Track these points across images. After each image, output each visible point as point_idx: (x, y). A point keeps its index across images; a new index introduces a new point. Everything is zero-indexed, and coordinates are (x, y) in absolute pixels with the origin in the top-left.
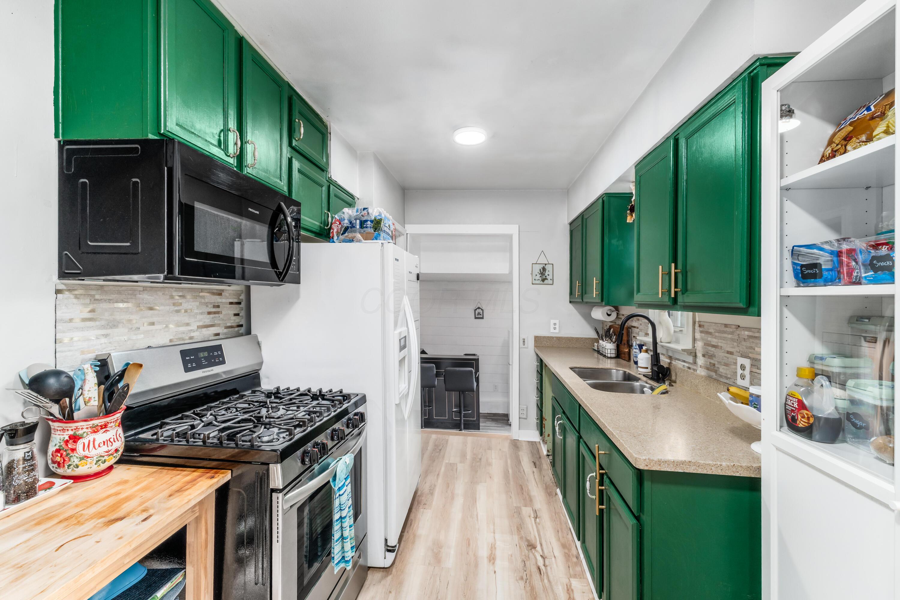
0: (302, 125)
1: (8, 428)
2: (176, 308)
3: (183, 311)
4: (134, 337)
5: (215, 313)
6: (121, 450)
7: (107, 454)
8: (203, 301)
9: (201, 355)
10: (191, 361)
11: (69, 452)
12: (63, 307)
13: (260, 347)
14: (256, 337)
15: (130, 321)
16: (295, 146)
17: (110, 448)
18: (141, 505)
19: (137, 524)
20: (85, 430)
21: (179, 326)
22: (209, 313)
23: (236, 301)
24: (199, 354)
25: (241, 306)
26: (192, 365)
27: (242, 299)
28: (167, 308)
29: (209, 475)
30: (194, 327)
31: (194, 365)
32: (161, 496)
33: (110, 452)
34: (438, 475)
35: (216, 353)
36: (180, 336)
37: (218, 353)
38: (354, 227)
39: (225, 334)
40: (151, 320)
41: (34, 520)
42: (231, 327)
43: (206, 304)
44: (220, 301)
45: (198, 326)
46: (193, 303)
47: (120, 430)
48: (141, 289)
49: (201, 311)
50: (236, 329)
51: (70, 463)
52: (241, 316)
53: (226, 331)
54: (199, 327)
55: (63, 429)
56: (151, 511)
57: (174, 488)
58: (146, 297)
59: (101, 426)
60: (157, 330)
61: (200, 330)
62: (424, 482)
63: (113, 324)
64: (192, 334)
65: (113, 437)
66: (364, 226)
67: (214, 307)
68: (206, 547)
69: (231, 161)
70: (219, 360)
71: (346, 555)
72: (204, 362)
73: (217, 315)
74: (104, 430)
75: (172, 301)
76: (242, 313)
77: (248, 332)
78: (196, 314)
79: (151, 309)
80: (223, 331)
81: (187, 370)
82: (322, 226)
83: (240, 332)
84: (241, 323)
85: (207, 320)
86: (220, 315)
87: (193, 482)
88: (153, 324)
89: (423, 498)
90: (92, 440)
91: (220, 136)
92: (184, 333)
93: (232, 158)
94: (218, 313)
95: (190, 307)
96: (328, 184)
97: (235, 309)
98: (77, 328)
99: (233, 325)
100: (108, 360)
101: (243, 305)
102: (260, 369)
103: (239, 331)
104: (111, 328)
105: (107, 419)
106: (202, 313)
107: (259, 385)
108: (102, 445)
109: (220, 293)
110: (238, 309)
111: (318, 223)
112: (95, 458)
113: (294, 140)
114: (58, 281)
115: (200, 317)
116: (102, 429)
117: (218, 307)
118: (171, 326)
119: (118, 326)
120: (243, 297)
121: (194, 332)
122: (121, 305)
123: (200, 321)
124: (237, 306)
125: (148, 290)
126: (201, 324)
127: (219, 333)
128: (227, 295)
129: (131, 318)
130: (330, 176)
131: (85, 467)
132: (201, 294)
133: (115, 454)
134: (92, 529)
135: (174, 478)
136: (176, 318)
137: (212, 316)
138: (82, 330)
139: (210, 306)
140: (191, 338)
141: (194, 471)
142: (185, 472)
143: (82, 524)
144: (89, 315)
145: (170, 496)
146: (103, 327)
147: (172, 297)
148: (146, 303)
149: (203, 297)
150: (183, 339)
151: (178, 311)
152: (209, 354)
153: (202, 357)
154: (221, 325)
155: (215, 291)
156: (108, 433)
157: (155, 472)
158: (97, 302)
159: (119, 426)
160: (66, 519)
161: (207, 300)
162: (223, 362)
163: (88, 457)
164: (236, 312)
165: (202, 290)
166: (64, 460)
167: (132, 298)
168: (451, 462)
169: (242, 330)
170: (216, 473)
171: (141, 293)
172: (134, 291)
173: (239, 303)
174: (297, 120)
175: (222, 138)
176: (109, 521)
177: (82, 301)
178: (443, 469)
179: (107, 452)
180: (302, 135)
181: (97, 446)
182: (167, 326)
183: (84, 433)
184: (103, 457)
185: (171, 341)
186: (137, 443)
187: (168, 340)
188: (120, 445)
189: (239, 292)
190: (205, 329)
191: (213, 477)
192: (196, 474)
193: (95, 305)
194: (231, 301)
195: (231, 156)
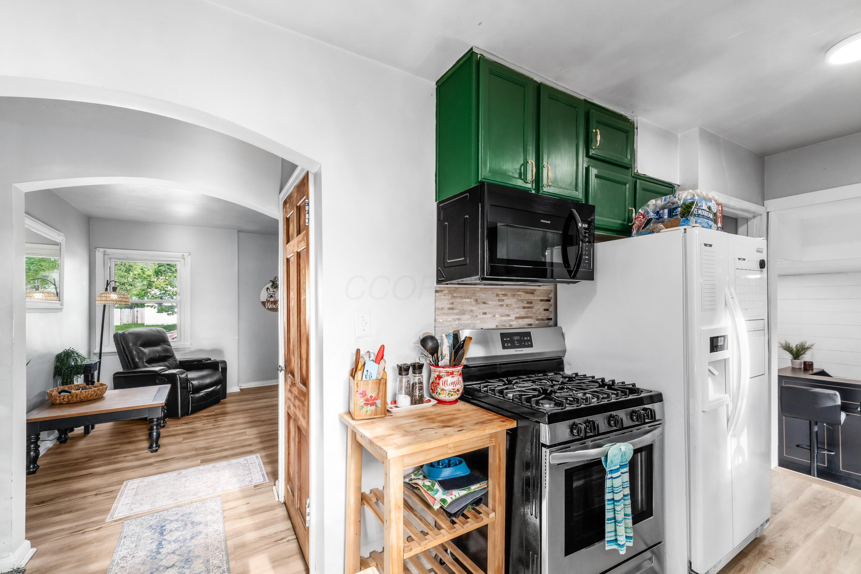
0: (599, 133)
1: (413, 364)
2: (501, 303)
3: (505, 305)
4: (474, 322)
5: (528, 308)
6: (461, 391)
7: (453, 391)
8: (519, 298)
9: (516, 338)
10: (507, 342)
11: (437, 384)
12: (439, 301)
13: (564, 338)
14: (561, 328)
15: (471, 311)
16: (592, 155)
17: (455, 388)
18: (461, 423)
19: (455, 432)
20: (443, 373)
21: (502, 316)
22: (524, 308)
23: (546, 298)
24: (513, 337)
25: (550, 303)
26: (508, 344)
27: (552, 297)
28: (495, 303)
29: (502, 419)
30: (513, 317)
31: (509, 345)
32: (473, 422)
33: (455, 390)
34: (808, 535)
35: (526, 338)
36: (503, 324)
37: (527, 338)
38: (662, 217)
39: (537, 325)
40: (484, 311)
41: (419, 415)
42: (542, 320)
43: (522, 301)
44: (533, 298)
45: (515, 317)
46: (512, 300)
47: (461, 379)
48: (479, 289)
49: (518, 306)
50: (546, 322)
51: (437, 391)
52: (550, 311)
53: (537, 322)
54: (517, 318)
55: (435, 371)
56: (464, 428)
57: (481, 420)
58: (482, 296)
59: (450, 373)
60: (488, 318)
61: (517, 320)
62: (778, 534)
63: (463, 312)
64: (512, 323)
65: (456, 381)
66: (674, 214)
67: (528, 303)
68: (500, 470)
69: (529, 186)
70: (528, 343)
71: (619, 538)
72: (517, 344)
73: (530, 309)
74: (452, 375)
75: (498, 298)
76: (552, 309)
77: (556, 325)
78: (515, 308)
79: (484, 303)
80: (535, 322)
81: (504, 347)
82: (625, 223)
83: (550, 324)
84: (550, 317)
85: (522, 313)
86: (532, 309)
87: (491, 421)
88: (485, 313)
89: (770, 551)
90: (446, 380)
91: (520, 169)
92: (506, 322)
93: (530, 183)
94: (530, 308)
95: (510, 303)
96: (634, 179)
97: (545, 305)
98: (445, 314)
99: (543, 318)
100: (458, 334)
101: (552, 301)
102: (564, 356)
103: (548, 323)
104: (462, 315)
105: (454, 369)
106: (518, 308)
107: (563, 370)
108: (451, 384)
109: (532, 292)
110: (548, 305)
111: (620, 222)
112: (447, 391)
113: (591, 150)
114: (437, 285)
115: (517, 310)
116: (451, 374)
117: (531, 303)
118: (497, 316)
119: (465, 314)
120: (552, 295)
121: (513, 321)
122: (467, 300)
123: (517, 313)
124: (547, 303)
125: (483, 290)
126: (518, 315)
127: (532, 324)
128: (539, 293)
129: (472, 309)
130: (636, 172)
131: (443, 395)
132: (518, 293)
133: (457, 393)
134: (436, 427)
135: (483, 416)
136: (501, 310)
137: (526, 310)
138: (448, 315)
139: (524, 302)
140: (511, 325)
141: (495, 415)
142: (490, 414)
143: (434, 423)
144: (450, 306)
145: (477, 424)
146: (457, 314)
147: (497, 295)
148: (481, 299)
149: (520, 295)
150: (505, 326)
151: (501, 305)
152: (521, 338)
153: (515, 340)
154: (533, 318)
155: (529, 291)
156: (454, 378)
157: (476, 409)
158: (454, 298)
159: (460, 375)
160: (429, 419)
161: (522, 298)
162: (531, 346)
163: (444, 390)
164: (546, 308)
165: (519, 290)
166: (435, 389)
167: (473, 296)
168: (839, 528)
169: (552, 323)
170: (507, 420)
171: (479, 292)
172: (474, 291)
173: (549, 300)
174: (594, 131)
175: (522, 171)
176: (444, 426)
177: (447, 297)
178: (820, 532)
179: (453, 389)
180: (598, 143)
181: (448, 385)
182: (494, 316)
183: (443, 375)
184: (451, 392)
185: (497, 326)
186: (471, 390)
187: (495, 326)
188: (460, 386)
189: (548, 291)
190: (521, 320)
191: (504, 421)
192: (496, 417)
193: (453, 300)
194: (542, 298)
195: (529, 182)
